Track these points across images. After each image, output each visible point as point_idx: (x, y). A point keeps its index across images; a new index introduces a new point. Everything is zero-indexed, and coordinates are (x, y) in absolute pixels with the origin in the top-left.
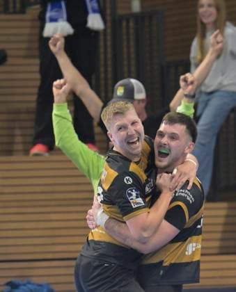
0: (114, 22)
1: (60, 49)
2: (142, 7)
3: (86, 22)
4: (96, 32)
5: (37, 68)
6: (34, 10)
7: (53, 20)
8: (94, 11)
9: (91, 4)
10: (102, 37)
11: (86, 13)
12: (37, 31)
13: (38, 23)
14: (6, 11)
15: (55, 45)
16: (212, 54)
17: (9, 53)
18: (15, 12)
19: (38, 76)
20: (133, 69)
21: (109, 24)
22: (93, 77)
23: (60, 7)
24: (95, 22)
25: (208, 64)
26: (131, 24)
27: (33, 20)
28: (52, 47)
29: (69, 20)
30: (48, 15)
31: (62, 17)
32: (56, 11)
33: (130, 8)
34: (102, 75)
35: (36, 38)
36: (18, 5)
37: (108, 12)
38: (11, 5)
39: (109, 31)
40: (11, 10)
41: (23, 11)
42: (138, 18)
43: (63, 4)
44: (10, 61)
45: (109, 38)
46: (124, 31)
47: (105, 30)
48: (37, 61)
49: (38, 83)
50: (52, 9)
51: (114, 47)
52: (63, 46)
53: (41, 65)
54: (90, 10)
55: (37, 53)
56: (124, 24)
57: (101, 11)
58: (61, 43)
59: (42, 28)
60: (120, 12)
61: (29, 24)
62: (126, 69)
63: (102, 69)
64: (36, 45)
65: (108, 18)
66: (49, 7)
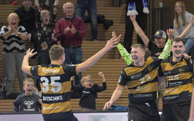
0: (153, 11)
1: (134, 19)
2: (163, 5)
3: (143, 10)
4: (146, 14)
5: (124, 27)
6: (123, 6)
7: (131, 9)
8: (146, 6)
9: (145, 4)
10: (148, 16)
11: (143, 7)
12: (124, 13)
13: (125, 11)
14: (113, 6)
15: (132, 18)
16: (191, 24)
17: (114, 21)
18: (117, 6)
19: (125, 30)
20: (159, 28)
21: (151, 11)
22: (145, 31)
23: (133, 5)
24: (146, 10)
25: (189, 28)
26: (159, 11)
27: (123, 9)
28: (131, 19)
29: (137, 10)
30: (129, 7)
31: (134, 8)
32: (132, 6)
33: (159, 5)
34: (148, 30)
35: (124, 16)
36: (118, 4)
37: (151, 7)
38: (115, 4)
39: (151, 14)
40: (115, 6)
41: (119, 6)
42: (162, 9)
43: (134, 3)
44: (114, 24)
45: (151, 16)
46: (157, 14)
47: (149, 14)
48: (124, 25)
49: (124, 33)
50: (130, 5)
51: (153, 20)
52: (135, 19)
53: (126, 26)
54: (144, 6)
55: (124, 21)
56: (157, 11)
57: (148, 7)
58: (134, 17)
59: (127, 12)
60: (155, 7)
61: (121, 11)
62: (157, 28)
63: (148, 28)
64: (124, 19)
65: (151, 9)
66: (129, 5)
